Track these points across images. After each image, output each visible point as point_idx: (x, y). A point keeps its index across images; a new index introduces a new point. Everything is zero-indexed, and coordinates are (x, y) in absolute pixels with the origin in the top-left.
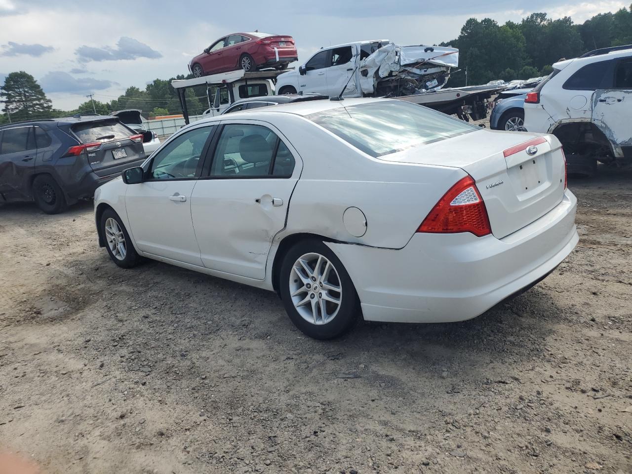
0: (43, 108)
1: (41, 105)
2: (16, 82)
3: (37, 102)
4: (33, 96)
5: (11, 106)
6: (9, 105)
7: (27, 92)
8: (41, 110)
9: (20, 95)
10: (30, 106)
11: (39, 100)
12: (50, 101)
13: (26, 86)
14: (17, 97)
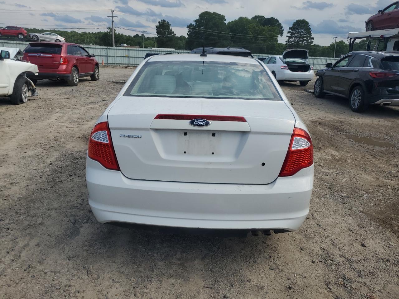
0: (308, 42)
1: (307, 40)
2: (298, 25)
3: (306, 38)
4: (305, 35)
5: (291, 40)
6: (290, 39)
7: (302, 32)
8: (306, 44)
9: (298, 34)
10: (301, 41)
11: (307, 37)
12: (313, 39)
13: (303, 29)
14: (296, 35)
